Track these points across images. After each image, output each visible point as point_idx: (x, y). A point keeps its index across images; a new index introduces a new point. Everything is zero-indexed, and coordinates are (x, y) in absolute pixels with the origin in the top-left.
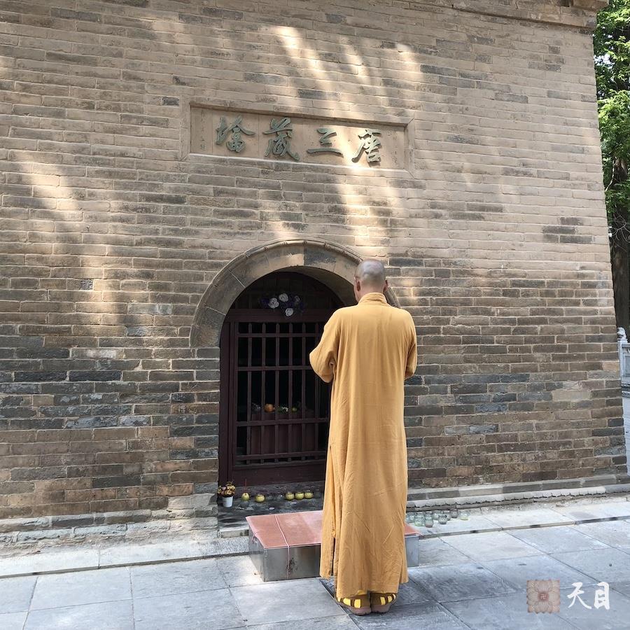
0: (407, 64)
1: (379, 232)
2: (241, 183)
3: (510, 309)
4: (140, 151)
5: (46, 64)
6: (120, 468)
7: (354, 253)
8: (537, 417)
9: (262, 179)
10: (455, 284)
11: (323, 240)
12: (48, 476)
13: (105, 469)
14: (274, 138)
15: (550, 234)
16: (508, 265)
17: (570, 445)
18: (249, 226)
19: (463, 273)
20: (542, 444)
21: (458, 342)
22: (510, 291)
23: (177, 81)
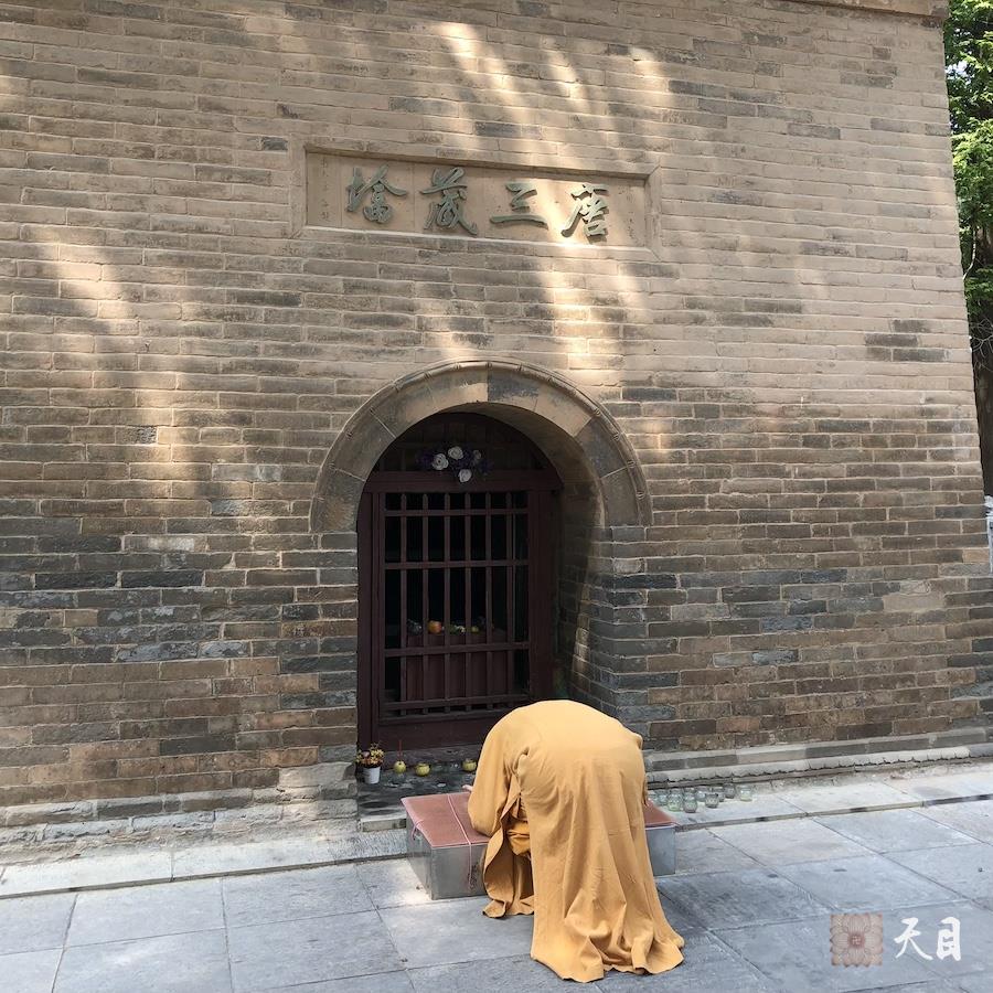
0: (648, 78)
1: (606, 347)
2: (388, 272)
3: (816, 467)
4: (227, 223)
5: (78, 87)
6: (202, 724)
7: (567, 381)
8: (860, 637)
9: (419, 266)
10: (727, 427)
11: (516, 361)
12: (91, 737)
13: (179, 725)
14: (438, 200)
15: (878, 347)
16: (812, 397)
17: (912, 682)
18: (400, 341)
19: (739, 410)
20: (869, 680)
21: (732, 519)
22: (815, 438)
23: (285, 111)
